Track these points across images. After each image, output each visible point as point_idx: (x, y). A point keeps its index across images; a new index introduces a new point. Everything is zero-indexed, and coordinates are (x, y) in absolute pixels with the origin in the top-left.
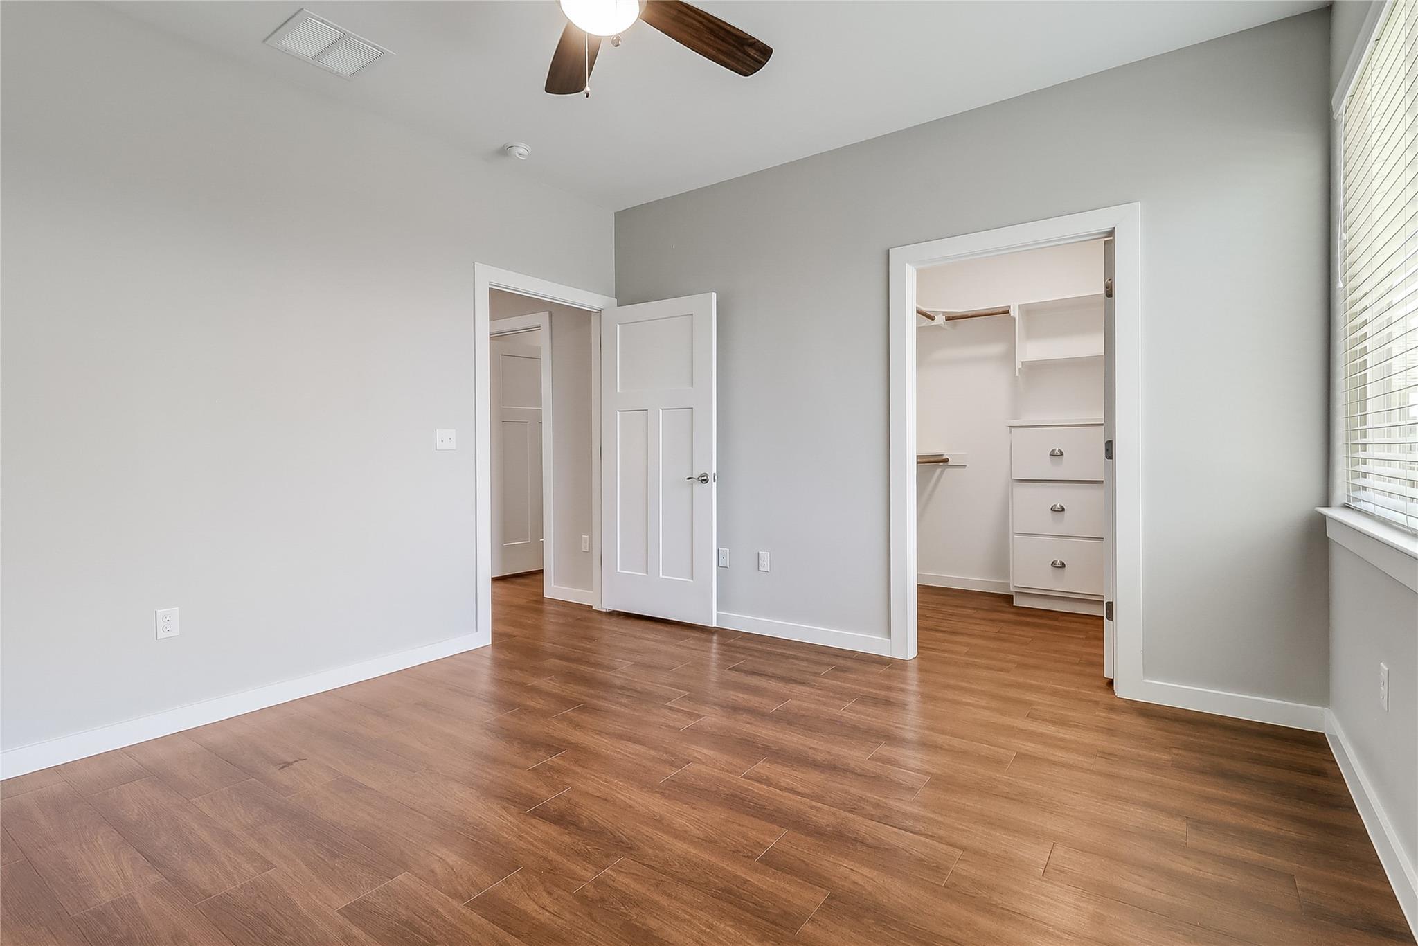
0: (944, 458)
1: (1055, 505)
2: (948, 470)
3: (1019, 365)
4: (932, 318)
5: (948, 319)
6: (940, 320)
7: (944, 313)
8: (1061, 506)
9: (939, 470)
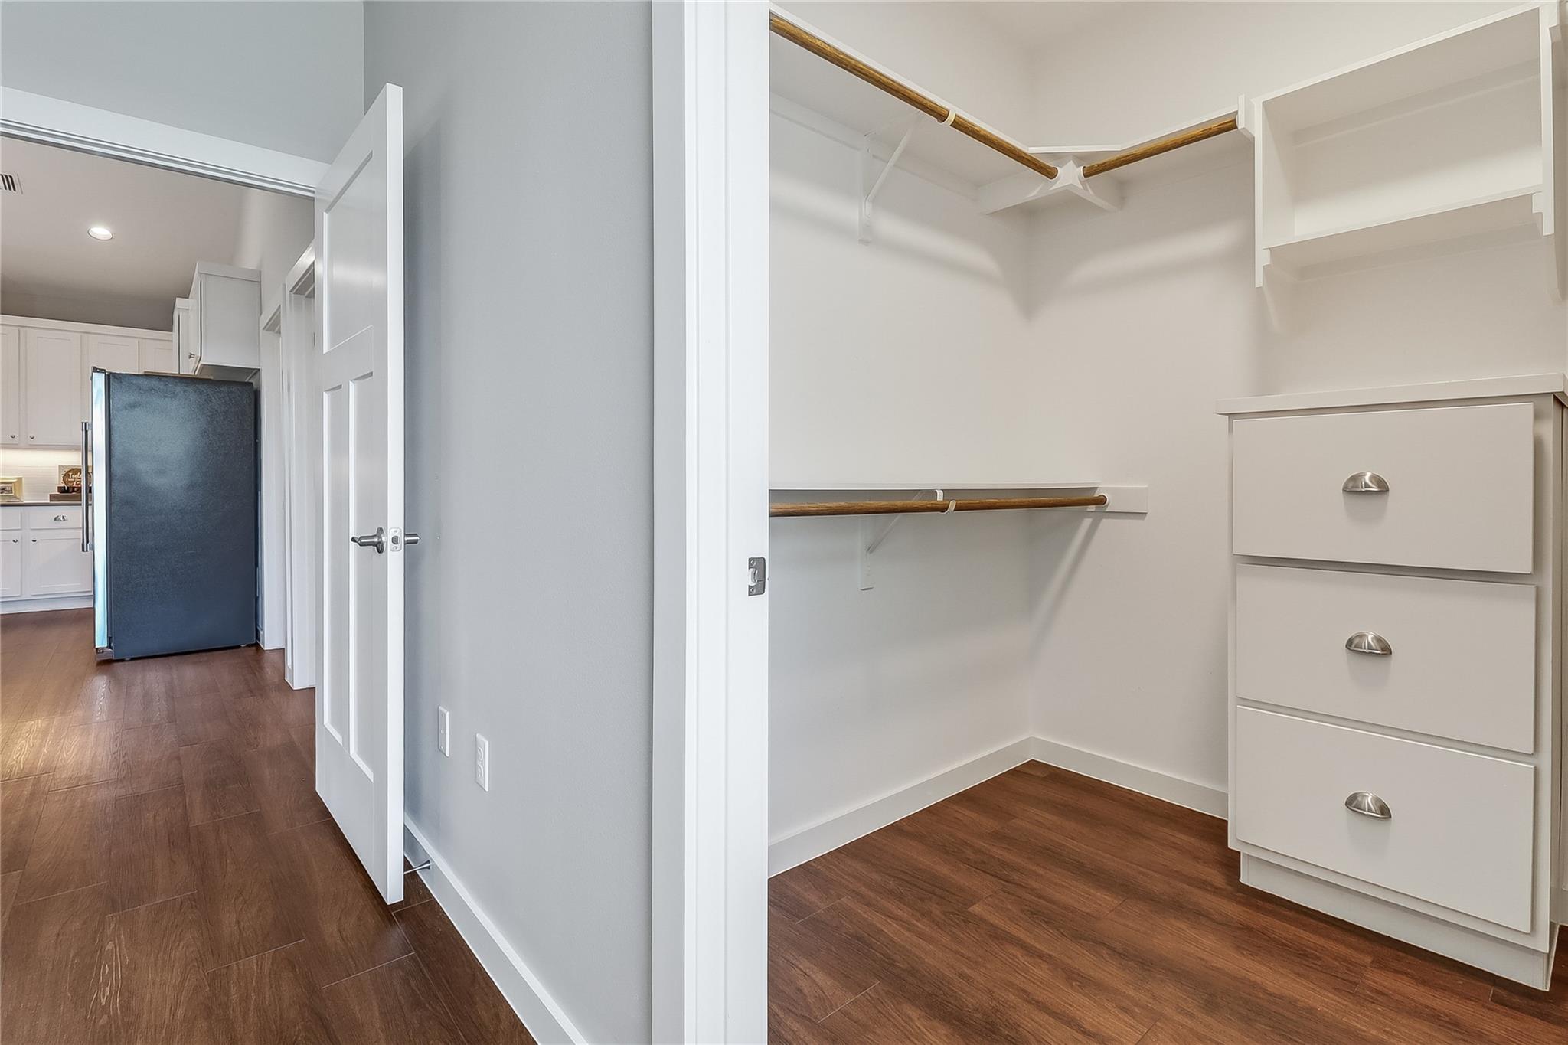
0: (1097, 495)
1: (1362, 636)
2: (1106, 523)
3: (1262, 258)
4: (1050, 173)
5: (1089, 173)
6: (1070, 175)
7: (1079, 158)
8: (1379, 640)
9: (1087, 522)
